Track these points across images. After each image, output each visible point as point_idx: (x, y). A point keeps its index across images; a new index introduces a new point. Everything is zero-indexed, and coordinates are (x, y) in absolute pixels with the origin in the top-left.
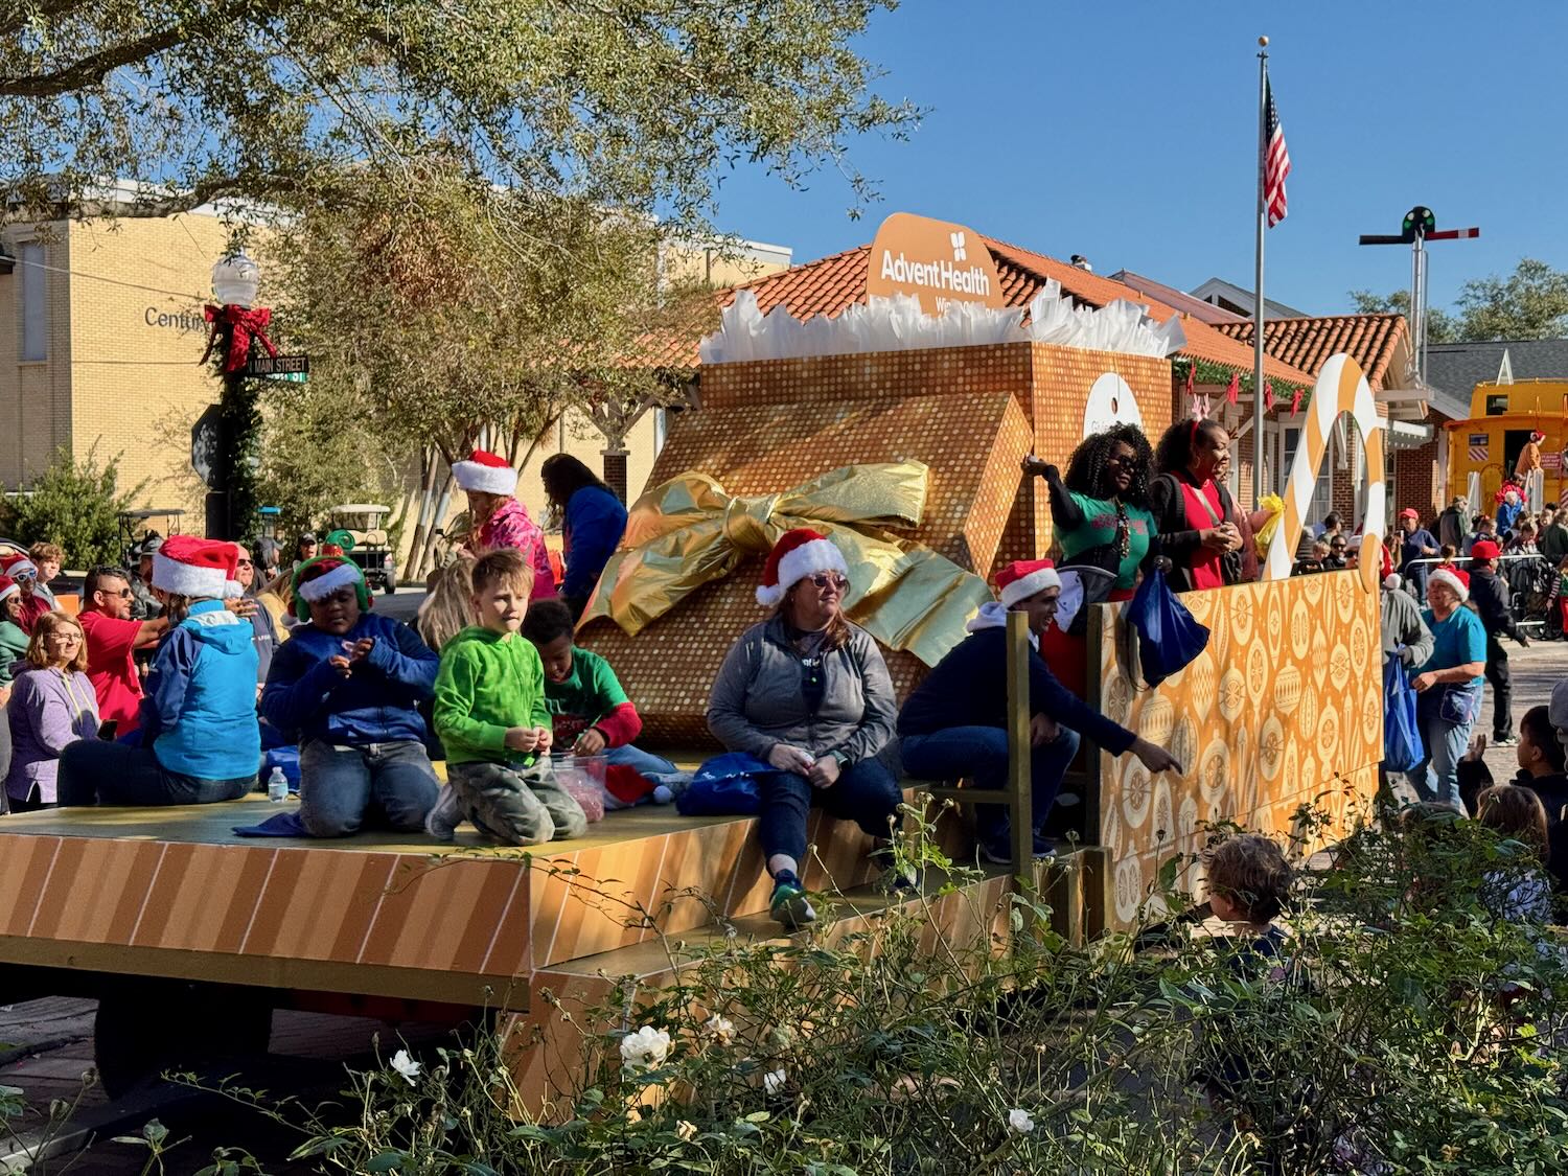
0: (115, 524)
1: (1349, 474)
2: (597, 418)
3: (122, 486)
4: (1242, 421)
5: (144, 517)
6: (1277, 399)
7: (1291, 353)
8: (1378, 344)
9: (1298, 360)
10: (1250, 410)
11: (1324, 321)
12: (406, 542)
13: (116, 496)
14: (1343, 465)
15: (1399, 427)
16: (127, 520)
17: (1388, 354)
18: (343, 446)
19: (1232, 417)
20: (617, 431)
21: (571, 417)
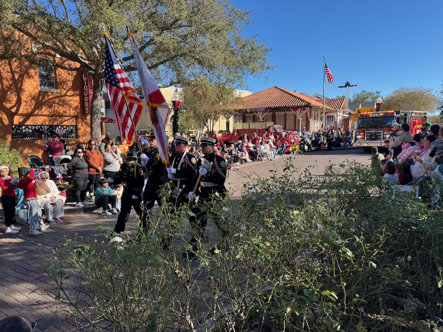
1: (337, 122)
2: (225, 117)
4: (321, 115)
6: (326, 111)
8: (341, 103)
9: (329, 105)
10: (322, 113)
11: (333, 99)
12: (198, 135)
14: (336, 121)
15: (344, 115)
17: (342, 105)
18: (189, 122)
19: (319, 114)
20: (228, 118)
21: (221, 117)
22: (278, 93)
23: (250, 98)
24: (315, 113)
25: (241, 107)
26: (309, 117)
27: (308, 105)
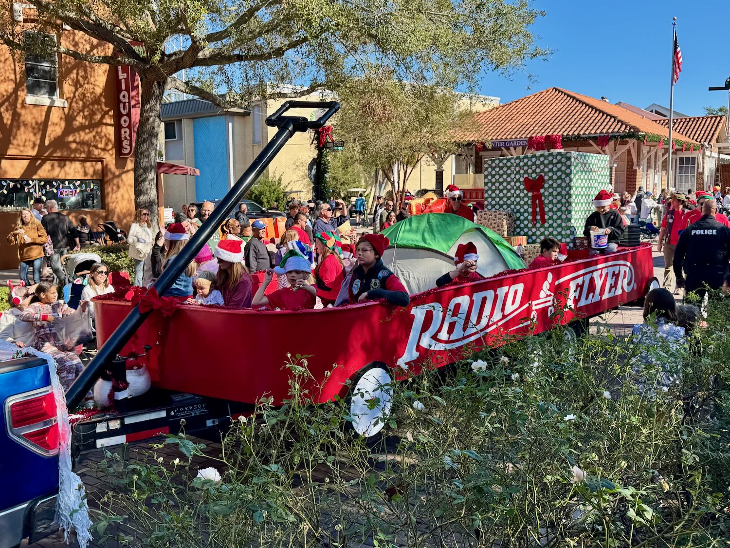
0: (282, 195)
1: (702, 173)
2: (433, 158)
3: (284, 183)
4: (663, 155)
5: (291, 193)
6: (677, 147)
7: (682, 130)
8: (715, 126)
9: (685, 132)
10: (667, 150)
11: (694, 118)
13: (282, 186)
14: (700, 170)
15: (722, 156)
16: (285, 194)
17: (718, 130)
19: (660, 154)
20: (440, 162)
21: (425, 159)
22: (560, 104)
23: (494, 115)
24: (649, 152)
25: (471, 137)
26: (635, 160)
27: (633, 134)
